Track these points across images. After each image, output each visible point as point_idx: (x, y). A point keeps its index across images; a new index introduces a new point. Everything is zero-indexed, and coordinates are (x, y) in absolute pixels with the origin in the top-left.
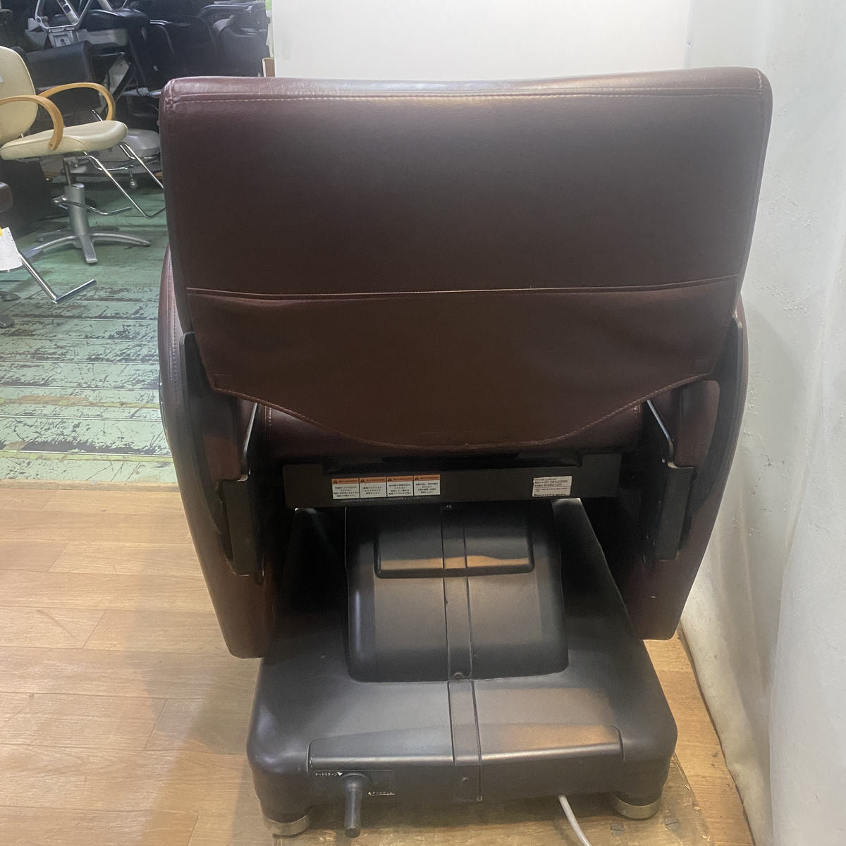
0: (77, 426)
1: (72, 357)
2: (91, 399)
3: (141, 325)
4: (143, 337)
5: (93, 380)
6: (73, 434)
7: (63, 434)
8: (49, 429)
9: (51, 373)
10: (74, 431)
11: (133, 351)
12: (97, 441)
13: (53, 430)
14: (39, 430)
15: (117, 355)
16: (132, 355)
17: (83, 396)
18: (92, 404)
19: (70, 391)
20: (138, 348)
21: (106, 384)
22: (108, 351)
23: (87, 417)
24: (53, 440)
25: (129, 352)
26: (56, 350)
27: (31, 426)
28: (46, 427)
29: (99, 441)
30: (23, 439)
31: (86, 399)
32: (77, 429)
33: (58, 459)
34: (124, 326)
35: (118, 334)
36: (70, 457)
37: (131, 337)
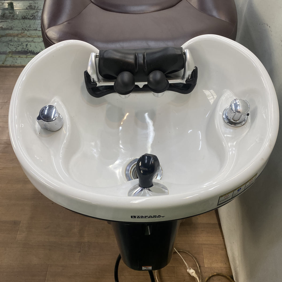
0: (27, 45)
1: (17, 17)
2: (28, 34)
3: (35, 3)
4: (38, 8)
5: (26, 27)
6: (27, 48)
7: (23, 48)
8: (18, 46)
9: (12, 24)
10: (26, 47)
11: (36, 14)
12: (35, 50)
13: (20, 47)
14: (16, 47)
15: (31, 16)
16: (36, 16)
17: (25, 33)
18: (29, 37)
19: (20, 32)
20: (37, 13)
21: (31, 28)
22: (27, 15)
23: (29, 42)
24: (21, 50)
25: (34, 15)
26: (10, 15)
27: (13, 45)
28: (17, 46)
29: (36, 50)
30: (12, 50)
31: (26, 35)
32: (27, 46)
33: (25, 57)
34: (29, 3)
35: (29, 7)
36: (28, 56)
37: (33, 8)
